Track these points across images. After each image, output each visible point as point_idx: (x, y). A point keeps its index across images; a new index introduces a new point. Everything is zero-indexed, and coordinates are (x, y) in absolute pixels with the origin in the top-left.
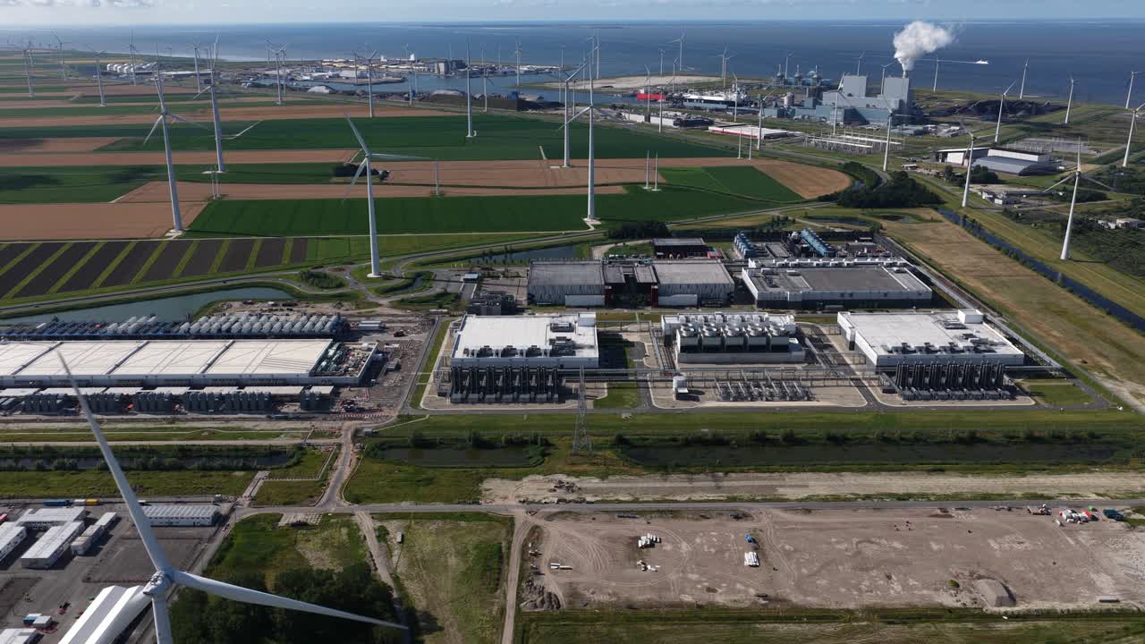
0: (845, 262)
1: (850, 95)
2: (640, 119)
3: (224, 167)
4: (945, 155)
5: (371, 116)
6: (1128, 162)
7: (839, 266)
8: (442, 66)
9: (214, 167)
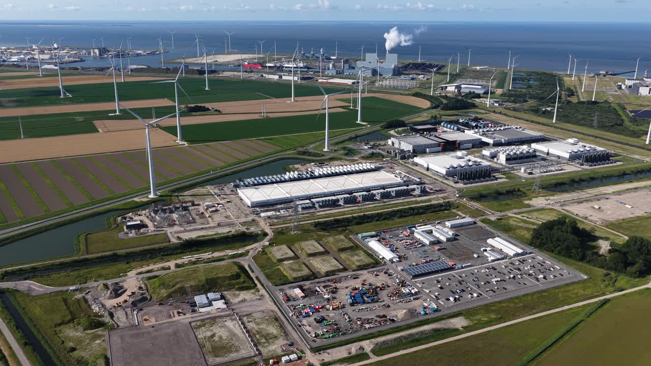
0: (502, 128)
1: (370, 62)
2: (276, 77)
3: (120, 111)
4: (446, 87)
5: (123, 81)
6: (512, 88)
7: (500, 130)
8: (97, 51)
9: (115, 111)
